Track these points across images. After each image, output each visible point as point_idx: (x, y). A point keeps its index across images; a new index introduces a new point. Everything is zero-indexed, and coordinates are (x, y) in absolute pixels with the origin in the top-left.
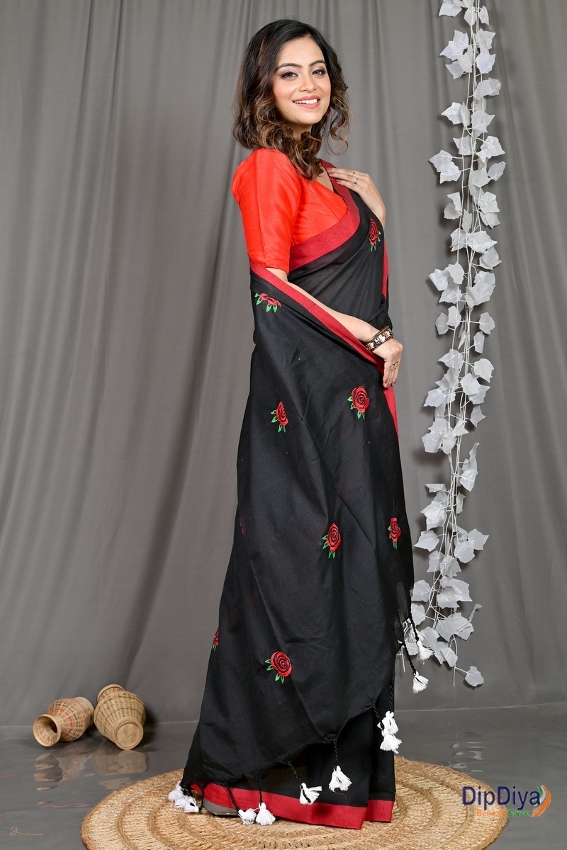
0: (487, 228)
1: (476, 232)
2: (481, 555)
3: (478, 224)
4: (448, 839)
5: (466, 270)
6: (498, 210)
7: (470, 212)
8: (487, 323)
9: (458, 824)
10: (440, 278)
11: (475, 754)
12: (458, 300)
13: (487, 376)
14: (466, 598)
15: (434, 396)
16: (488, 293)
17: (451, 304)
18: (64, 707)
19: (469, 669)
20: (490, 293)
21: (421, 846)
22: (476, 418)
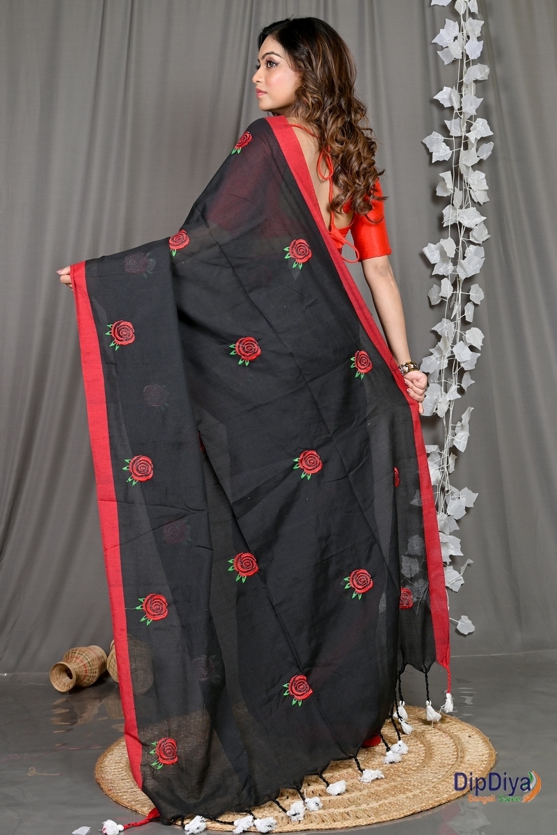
0: (477, 205)
1: (466, 208)
2: (472, 512)
3: (468, 201)
4: (440, 779)
5: (457, 244)
6: (487, 188)
7: (461, 189)
8: (477, 294)
9: (448, 765)
10: (432, 251)
11: (465, 699)
12: (450, 272)
13: (478, 344)
14: (457, 552)
15: (428, 363)
16: (478, 266)
17: (443, 277)
18: (79, 655)
19: (461, 618)
20: (480, 266)
21: (414, 785)
22: (467, 382)
